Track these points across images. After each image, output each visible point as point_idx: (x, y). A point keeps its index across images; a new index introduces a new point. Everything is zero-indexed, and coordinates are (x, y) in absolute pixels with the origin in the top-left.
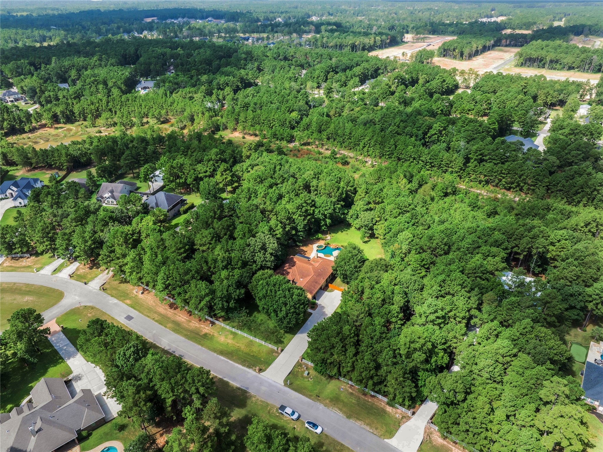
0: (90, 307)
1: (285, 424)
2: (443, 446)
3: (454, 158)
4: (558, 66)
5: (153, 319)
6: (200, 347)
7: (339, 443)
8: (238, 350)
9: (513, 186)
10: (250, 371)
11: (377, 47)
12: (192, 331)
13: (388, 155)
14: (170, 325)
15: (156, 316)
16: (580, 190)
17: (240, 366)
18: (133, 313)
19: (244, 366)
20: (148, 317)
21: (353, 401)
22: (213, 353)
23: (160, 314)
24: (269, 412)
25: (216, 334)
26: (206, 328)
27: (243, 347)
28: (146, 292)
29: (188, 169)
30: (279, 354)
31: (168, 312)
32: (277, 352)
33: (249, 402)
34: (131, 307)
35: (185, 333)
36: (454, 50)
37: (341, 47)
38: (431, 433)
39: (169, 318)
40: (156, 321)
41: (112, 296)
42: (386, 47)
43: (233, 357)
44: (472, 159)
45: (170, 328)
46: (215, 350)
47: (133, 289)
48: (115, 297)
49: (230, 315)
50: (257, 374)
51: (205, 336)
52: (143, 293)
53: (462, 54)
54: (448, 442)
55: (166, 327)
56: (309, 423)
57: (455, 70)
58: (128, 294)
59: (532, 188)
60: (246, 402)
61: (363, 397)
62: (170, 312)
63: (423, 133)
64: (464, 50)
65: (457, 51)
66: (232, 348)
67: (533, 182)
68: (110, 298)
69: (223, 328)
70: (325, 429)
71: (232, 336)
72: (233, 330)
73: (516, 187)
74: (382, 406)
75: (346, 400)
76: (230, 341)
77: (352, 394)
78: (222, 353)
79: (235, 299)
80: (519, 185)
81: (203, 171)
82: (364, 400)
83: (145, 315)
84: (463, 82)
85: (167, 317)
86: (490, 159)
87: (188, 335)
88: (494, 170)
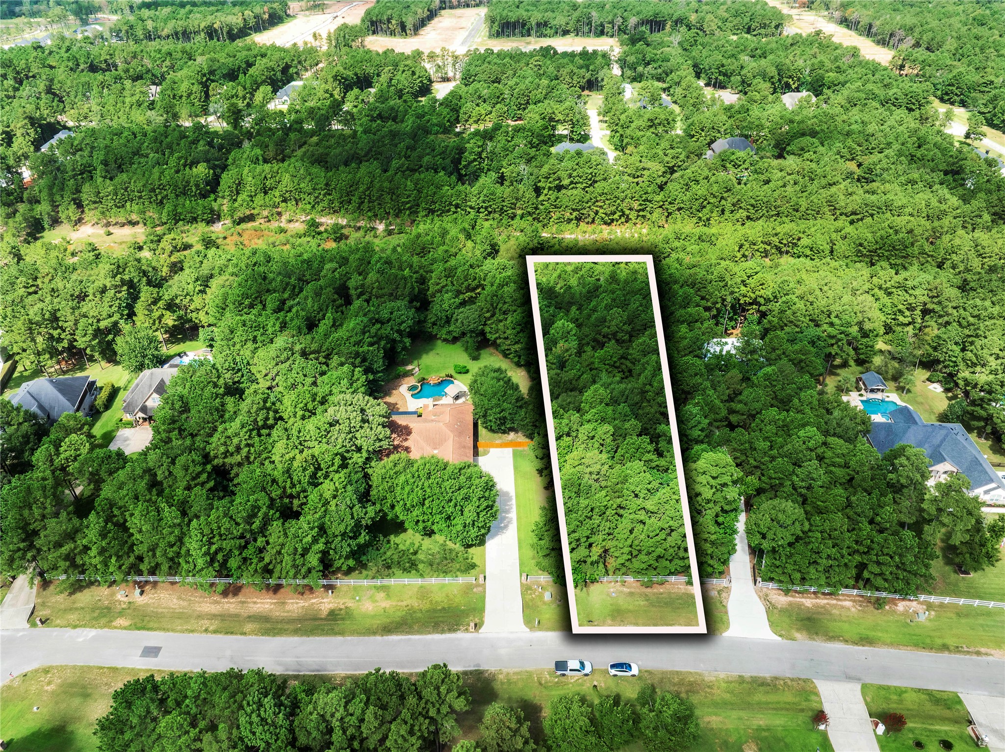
0: (36, 671)
1: (577, 689)
2: (790, 604)
3: (521, 192)
4: (549, 31)
5: (206, 630)
6: (339, 638)
7: (672, 673)
8: (411, 611)
9: (616, 216)
10: (459, 635)
11: (250, 28)
12: (300, 620)
13: (410, 208)
14: (249, 627)
15: (206, 623)
16: (705, 203)
17: (437, 637)
18: (152, 638)
19: (443, 632)
20: (192, 631)
21: (642, 603)
22: (372, 638)
23: (214, 616)
24: (540, 684)
25: (350, 604)
26: (325, 603)
27: (415, 604)
28: (147, 588)
29: (72, 318)
30: (484, 586)
31: (226, 606)
32: (478, 585)
33: (497, 686)
34: (139, 629)
35: (291, 627)
36: (389, 20)
37: (186, 35)
38: (767, 595)
39: (237, 615)
40: (215, 632)
41: (75, 627)
42: (265, 29)
43: (411, 627)
44: (544, 188)
45: (253, 632)
46: (371, 632)
47: (113, 594)
48: (84, 626)
49: (364, 558)
50: (475, 635)
51: (333, 615)
52: (142, 593)
53: (403, 27)
54: (792, 596)
55: (245, 634)
56: (613, 666)
57: (418, 54)
58: (108, 608)
59: (641, 213)
60: (493, 689)
61: (649, 590)
62: (230, 605)
63: (452, 162)
64: (404, 20)
65: (394, 22)
66: (399, 614)
67: (640, 205)
68: (70, 632)
69: (355, 589)
70: (640, 663)
71: (382, 595)
72: (378, 582)
73: (620, 217)
74: (683, 591)
75: (631, 607)
76: (386, 604)
77: (631, 594)
78: (388, 629)
79: (367, 527)
80: (623, 214)
81: (104, 314)
82: (654, 594)
83: (182, 632)
84: (437, 71)
85: (230, 616)
86: (572, 183)
87: (300, 629)
88: (585, 199)
